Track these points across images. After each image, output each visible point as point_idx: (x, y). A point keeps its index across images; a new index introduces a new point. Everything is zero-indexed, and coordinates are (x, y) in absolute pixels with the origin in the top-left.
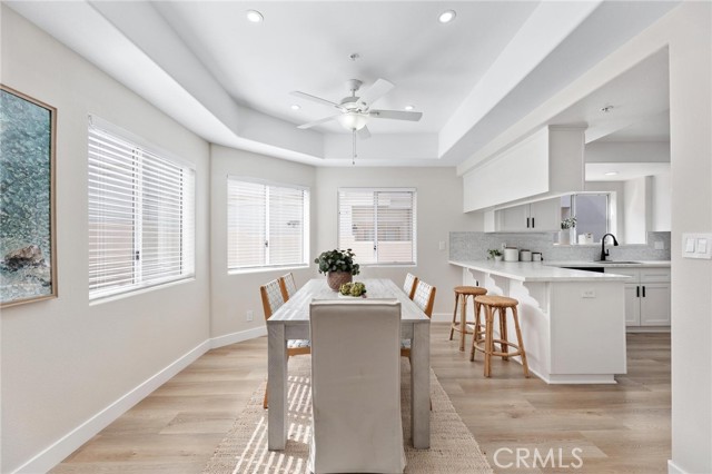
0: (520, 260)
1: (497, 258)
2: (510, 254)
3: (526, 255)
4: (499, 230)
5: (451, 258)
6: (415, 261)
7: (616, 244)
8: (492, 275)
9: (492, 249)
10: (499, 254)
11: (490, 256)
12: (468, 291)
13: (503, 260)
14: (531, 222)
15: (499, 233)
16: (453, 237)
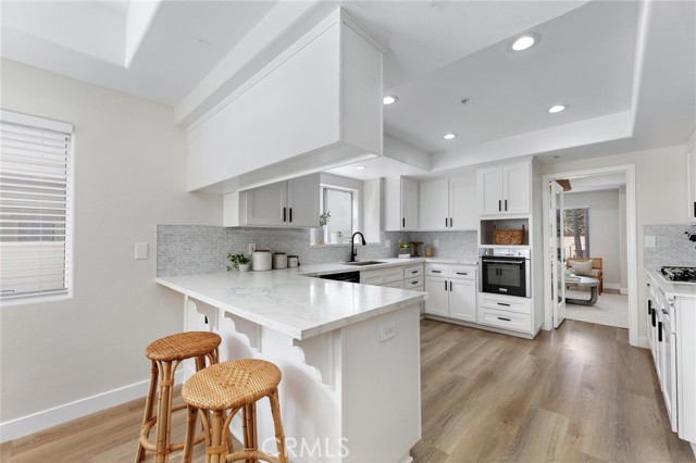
0: (274, 267)
1: (242, 267)
2: (260, 260)
3: (281, 260)
4: (245, 223)
5: (159, 273)
6: (69, 284)
7: (364, 243)
8: (228, 314)
9: (235, 253)
10: (244, 261)
11: (231, 264)
12: (177, 352)
13: (251, 269)
14: (288, 214)
15: (245, 229)
16: (165, 234)
